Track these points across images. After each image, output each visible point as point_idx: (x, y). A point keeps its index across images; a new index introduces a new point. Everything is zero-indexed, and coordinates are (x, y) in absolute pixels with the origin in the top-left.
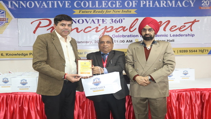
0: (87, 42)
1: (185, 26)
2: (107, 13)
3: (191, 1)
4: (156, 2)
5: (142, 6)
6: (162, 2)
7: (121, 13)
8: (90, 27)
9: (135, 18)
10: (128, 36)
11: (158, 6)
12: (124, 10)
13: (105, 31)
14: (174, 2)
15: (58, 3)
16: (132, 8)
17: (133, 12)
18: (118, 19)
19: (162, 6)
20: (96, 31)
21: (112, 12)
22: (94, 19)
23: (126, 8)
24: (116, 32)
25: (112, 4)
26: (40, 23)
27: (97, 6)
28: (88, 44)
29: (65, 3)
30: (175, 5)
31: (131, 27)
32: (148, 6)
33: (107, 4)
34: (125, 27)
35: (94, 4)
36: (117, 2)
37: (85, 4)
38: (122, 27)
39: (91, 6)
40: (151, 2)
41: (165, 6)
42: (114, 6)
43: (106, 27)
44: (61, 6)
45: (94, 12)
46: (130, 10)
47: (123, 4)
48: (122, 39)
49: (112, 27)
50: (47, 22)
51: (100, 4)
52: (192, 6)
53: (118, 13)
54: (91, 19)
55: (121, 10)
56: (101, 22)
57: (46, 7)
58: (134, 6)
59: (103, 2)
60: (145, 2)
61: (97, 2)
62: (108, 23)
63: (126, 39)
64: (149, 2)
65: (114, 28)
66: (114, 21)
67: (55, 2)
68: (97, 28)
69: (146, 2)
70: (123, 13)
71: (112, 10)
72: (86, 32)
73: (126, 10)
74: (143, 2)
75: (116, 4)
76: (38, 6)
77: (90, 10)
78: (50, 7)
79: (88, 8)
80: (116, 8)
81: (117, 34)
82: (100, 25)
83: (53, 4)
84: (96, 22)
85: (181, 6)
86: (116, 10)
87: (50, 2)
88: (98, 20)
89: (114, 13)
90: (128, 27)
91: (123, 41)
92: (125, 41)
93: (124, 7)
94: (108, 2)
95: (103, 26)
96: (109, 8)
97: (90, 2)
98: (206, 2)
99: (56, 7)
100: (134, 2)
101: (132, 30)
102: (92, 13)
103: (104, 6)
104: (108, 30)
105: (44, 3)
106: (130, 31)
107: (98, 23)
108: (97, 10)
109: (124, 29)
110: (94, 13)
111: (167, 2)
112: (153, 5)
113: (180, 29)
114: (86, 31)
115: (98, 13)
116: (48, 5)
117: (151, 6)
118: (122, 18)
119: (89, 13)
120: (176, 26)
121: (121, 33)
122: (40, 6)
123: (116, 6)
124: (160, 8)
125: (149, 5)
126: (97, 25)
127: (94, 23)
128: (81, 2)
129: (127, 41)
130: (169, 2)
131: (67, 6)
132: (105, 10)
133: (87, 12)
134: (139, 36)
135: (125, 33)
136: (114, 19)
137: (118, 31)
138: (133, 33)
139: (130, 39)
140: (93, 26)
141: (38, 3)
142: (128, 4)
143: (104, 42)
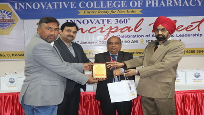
0: (92, 43)
1: (192, 26)
2: (112, 14)
4: (162, 2)
5: (147, 6)
7: (126, 13)
8: (95, 28)
9: (141, 18)
10: (134, 36)
11: (164, 6)
12: (129, 10)
13: (109, 32)
15: (63, 4)
16: (137, 8)
17: (138, 12)
18: (123, 19)
19: (168, 5)
20: (101, 32)
21: (117, 12)
22: (99, 19)
23: (131, 8)
24: (121, 32)
25: (117, 4)
27: (102, 7)
28: (93, 44)
29: (70, 3)
30: (182, 5)
31: (136, 27)
32: (153, 6)
33: (112, 4)
34: (130, 27)
35: (98, 4)
36: (122, 2)
37: (90, 5)
39: (95, 7)
40: (157, 1)
41: (171, 5)
42: (119, 6)
43: (111, 27)
44: (66, 7)
45: (99, 12)
46: (135, 10)
47: (128, 4)
48: (127, 39)
49: (117, 27)
51: (105, 4)
52: (200, 5)
53: (122, 13)
54: (96, 19)
55: (126, 10)
56: (106, 22)
57: (51, 8)
58: (139, 6)
59: (108, 2)
60: (150, 2)
61: (102, 2)
62: (113, 23)
63: (131, 39)
64: (155, 2)
65: (119, 28)
66: (119, 21)
67: (61, 3)
68: (102, 28)
69: (152, 2)
70: (128, 13)
71: (117, 11)
72: (91, 33)
73: (131, 10)
74: (149, 2)
75: (121, 4)
76: (44, 7)
77: (95, 11)
78: (56, 8)
79: (93, 8)
80: (121, 8)
81: (122, 34)
82: (104, 25)
83: (58, 6)
84: (101, 22)
85: (188, 5)
86: (121, 10)
87: (55, 3)
88: (103, 20)
89: (119, 13)
90: (133, 27)
91: (128, 42)
92: (131, 41)
93: (129, 7)
94: (113, 3)
95: (108, 26)
96: (114, 8)
97: (95, 2)
99: (61, 7)
100: (139, 2)
101: (137, 30)
102: (97, 14)
103: (108, 7)
104: (113, 30)
105: (49, 4)
106: (135, 31)
107: (103, 23)
108: (101, 11)
109: (129, 29)
110: (99, 14)
111: (173, 1)
112: (159, 5)
113: (187, 29)
114: (90, 31)
115: (103, 14)
116: (53, 6)
117: (157, 6)
118: (127, 18)
119: (94, 14)
120: (182, 26)
121: (127, 33)
122: (46, 7)
123: (121, 6)
124: (166, 7)
125: (155, 5)
126: (102, 26)
127: (99, 23)
128: (86, 3)
129: (133, 41)
130: (175, 1)
131: (72, 7)
132: (110, 11)
133: (92, 13)
134: (145, 36)
135: (130, 34)
136: (119, 19)
137: (123, 31)
138: (138, 34)
139: (135, 39)
140: (98, 26)
141: (44, 4)
142: (133, 4)
143: (112, 43)
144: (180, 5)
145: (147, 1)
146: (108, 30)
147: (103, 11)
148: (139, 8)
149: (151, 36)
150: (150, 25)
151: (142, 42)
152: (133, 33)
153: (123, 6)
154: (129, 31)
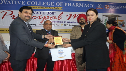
0: (33, 25)
2: (46, 9)
3: (92, 4)
4: (73, 4)
5: (65, 6)
6: (76, 4)
7: (53, 9)
8: (36, 16)
9: (61, 12)
10: (57, 22)
11: (74, 6)
12: (55, 7)
13: (44, 19)
14: (83, 4)
15: (17, 2)
16: (60, 6)
17: (60, 8)
18: (52, 12)
19: (76, 6)
20: (39, 19)
21: (48, 8)
22: (38, 12)
23: (56, 6)
25: (49, 4)
26: (6, 13)
27: (40, 5)
29: (21, 2)
30: (84, 6)
31: (59, 17)
32: (68, 6)
33: (46, 4)
34: (56, 17)
35: (38, 3)
36: (52, 3)
37: (33, 3)
38: (54, 17)
39: (36, 4)
40: (71, 3)
41: (78, 6)
42: (50, 5)
43: (45, 16)
44: (19, 4)
45: (38, 8)
46: (59, 7)
47: (55, 4)
49: (48, 17)
50: (11, 13)
51: (42, 3)
52: (93, 7)
53: (51, 9)
54: (37, 11)
55: (54, 7)
56: (42, 13)
57: (10, 4)
58: (61, 5)
59: (44, 2)
61: (40, 2)
62: (46, 14)
64: (70, 4)
65: (50, 17)
66: (49, 13)
67: (16, 1)
68: (40, 17)
69: (68, 4)
70: (55, 9)
71: (48, 7)
72: (33, 19)
73: (56, 7)
74: (66, 4)
75: (51, 4)
76: (5, 3)
77: (36, 7)
78: (13, 4)
79: (35, 5)
80: (51, 6)
82: (41, 15)
83: (14, 2)
84: (39, 13)
85: (86, 7)
86: (51, 7)
87: (13, 1)
88: (40, 12)
89: (50, 9)
90: (57, 17)
91: (54, 25)
92: (56, 25)
93: (55, 6)
94: (46, 3)
95: (43, 16)
96: (47, 6)
97: (36, 2)
98: (100, 5)
99: (16, 4)
100: (61, 3)
101: (59, 18)
102: (37, 8)
103: (44, 5)
104: (46, 18)
105: (9, 1)
106: (58, 19)
107: (40, 14)
108: (40, 7)
110: (38, 9)
111: (79, 4)
112: (71, 5)
114: (33, 18)
115: (40, 9)
116: (11, 2)
117: (71, 6)
118: (54, 12)
119: (35, 8)
121: (53, 20)
122: (7, 3)
123: (51, 5)
124: (75, 7)
125: (70, 5)
127: (38, 14)
128: (31, 2)
129: (57, 25)
130: (80, 4)
131: (22, 4)
132: (45, 7)
133: (34, 8)
134: (63, 22)
135: (55, 20)
136: (49, 12)
137: (51, 19)
138: (60, 20)
139: (58, 23)
140: (38, 15)
141: (6, 1)
142: (58, 4)
143: (48, 24)
144: (83, 6)
145: (65, 3)
147: (41, 7)
148: (61, 7)
149: (67, 22)
150: (66, 16)
151: (62, 25)
152: (57, 20)
153: (52, 5)
154: (55, 19)
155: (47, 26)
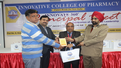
0: (58, 26)
1: (113, 16)
2: (69, 10)
3: (116, 2)
4: (96, 4)
5: (88, 6)
6: (99, 3)
7: (77, 10)
8: (60, 18)
9: (85, 13)
10: (81, 22)
11: (97, 6)
12: (78, 8)
14: (106, 3)
16: (83, 7)
17: (83, 9)
18: (75, 13)
19: (99, 5)
20: (64, 20)
21: (72, 10)
22: (62, 13)
23: (80, 7)
24: (74, 20)
25: (72, 5)
27: (64, 7)
29: (47, 6)
31: (82, 18)
32: (91, 6)
33: (69, 5)
35: (62, 6)
36: (75, 4)
37: (57, 6)
38: (78, 17)
39: (60, 7)
40: (93, 3)
41: (101, 5)
42: (73, 6)
43: (69, 18)
44: (45, 7)
45: (62, 10)
46: (82, 8)
47: (78, 5)
48: (77, 24)
49: (72, 18)
52: (117, 5)
53: (75, 10)
54: (61, 13)
55: (77, 9)
56: (66, 15)
57: (37, 8)
58: (84, 6)
59: (67, 4)
60: (90, 4)
61: (64, 5)
62: (70, 15)
63: (80, 24)
64: (92, 4)
65: (73, 18)
66: (73, 14)
67: (42, 5)
68: (64, 18)
69: (91, 4)
71: (72, 9)
72: (58, 21)
73: (80, 8)
74: (89, 4)
75: (74, 5)
77: (60, 9)
78: (39, 8)
80: (74, 7)
81: (75, 21)
82: (65, 17)
83: (41, 7)
84: (63, 15)
85: (110, 5)
86: (74, 9)
87: (39, 6)
88: (64, 14)
89: (73, 10)
90: (81, 17)
91: (78, 25)
93: (78, 7)
94: (70, 4)
95: (67, 17)
96: (70, 8)
97: (60, 5)
99: (42, 8)
100: (84, 4)
101: (83, 19)
102: (61, 11)
103: (67, 7)
105: (36, 6)
107: (65, 16)
108: (63, 9)
109: (78, 18)
110: (62, 11)
111: (102, 3)
112: (94, 5)
113: (110, 18)
114: (58, 20)
115: (64, 11)
116: (38, 7)
117: (94, 6)
118: (77, 13)
119: (60, 11)
120: (108, 16)
121: (77, 21)
122: (34, 8)
123: (74, 6)
124: (99, 7)
125: (92, 5)
126: (64, 17)
128: (55, 5)
131: (48, 7)
132: (68, 9)
133: (58, 10)
134: (87, 22)
136: (73, 13)
138: (84, 21)
139: (82, 24)
140: (62, 17)
141: (33, 6)
142: (81, 5)
143: (69, 26)
144: (106, 5)
145: (88, 3)
146: (67, 19)
147: (65, 9)
149: (90, 22)
150: (90, 16)
151: (86, 25)
153: (75, 6)
154: (79, 20)
155: (68, 28)
